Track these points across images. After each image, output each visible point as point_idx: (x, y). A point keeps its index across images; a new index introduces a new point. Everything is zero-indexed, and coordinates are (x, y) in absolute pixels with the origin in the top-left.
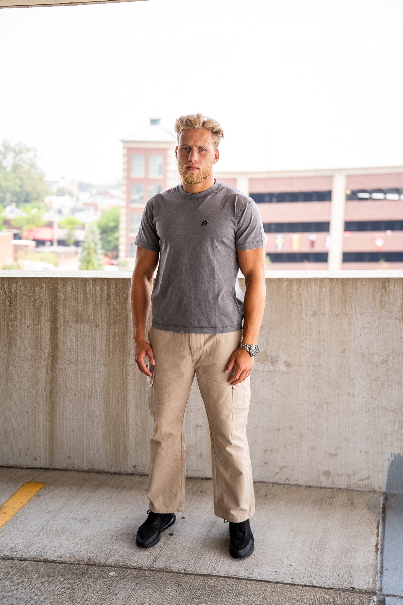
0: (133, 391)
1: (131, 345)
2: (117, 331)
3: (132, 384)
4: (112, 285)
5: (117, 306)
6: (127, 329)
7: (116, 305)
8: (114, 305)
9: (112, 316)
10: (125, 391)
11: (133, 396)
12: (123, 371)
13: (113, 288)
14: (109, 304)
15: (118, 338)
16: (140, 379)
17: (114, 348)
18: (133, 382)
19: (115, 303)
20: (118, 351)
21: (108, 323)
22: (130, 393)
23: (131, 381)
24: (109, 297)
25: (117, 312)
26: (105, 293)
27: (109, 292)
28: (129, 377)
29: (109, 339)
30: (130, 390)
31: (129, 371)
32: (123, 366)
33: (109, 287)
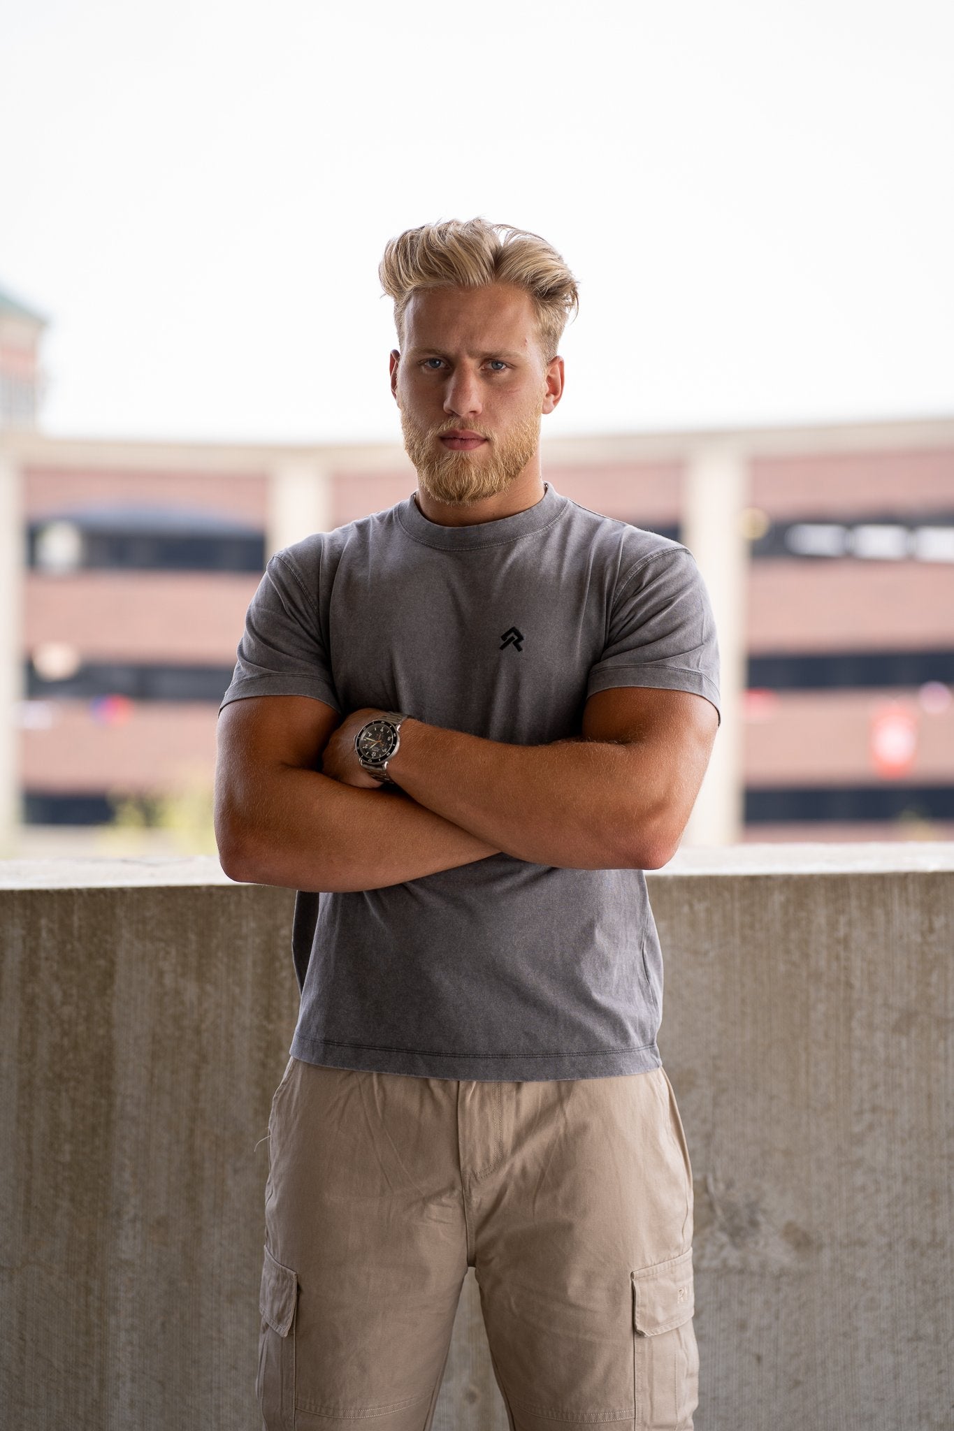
0: (133, 1380)
1: (127, 1175)
2: (65, 1116)
3: (129, 1349)
4: (43, 922)
5: (67, 1011)
6: (111, 1105)
7: (64, 1003)
8: (51, 1005)
9: (44, 1053)
10: (95, 1383)
11: (132, 1404)
12: (89, 1291)
13: (51, 931)
14: (30, 1002)
15: (67, 1147)
16: (163, 1324)
17: (52, 1191)
18: (131, 1343)
19: (59, 997)
20: (65, 1204)
21: (27, 1086)
22: (116, 1395)
23: (123, 1337)
24: (30, 970)
25: (65, 1034)
26: (14, 957)
27: (34, 951)
28: (112, 1321)
29: (30, 1152)
30: (118, 1376)
31: (116, 1290)
32: (88, 1272)
33: (32, 929)
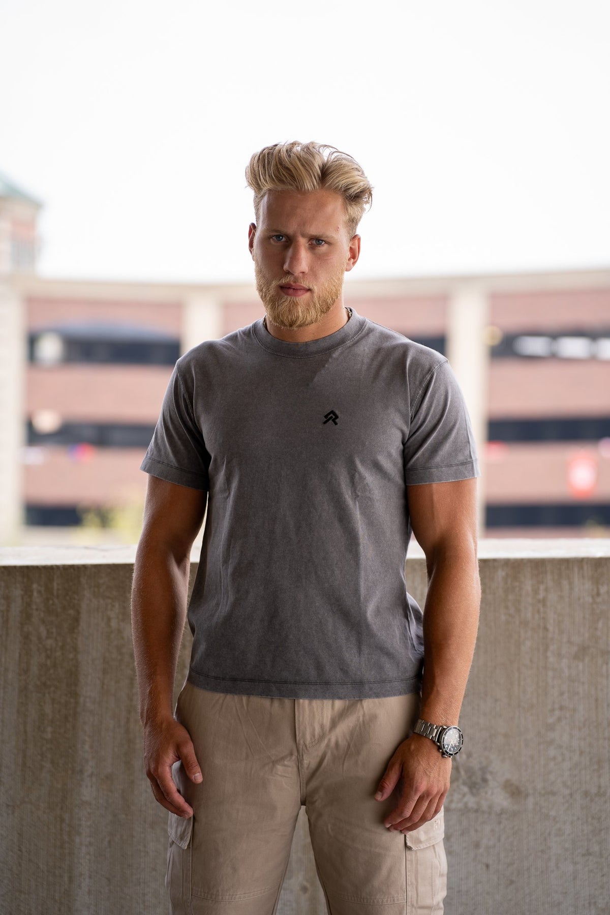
0: (90, 877)
1: (87, 747)
2: (48, 709)
3: (88, 857)
4: (35, 586)
5: (50, 642)
6: (77, 703)
7: (47, 638)
8: (40, 639)
9: (35, 670)
10: (66, 879)
11: (89, 892)
12: (62, 820)
13: (39, 592)
14: (26, 637)
15: (49, 729)
16: (109, 842)
17: (39, 757)
18: (89, 854)
19: (44, 633)
20: (48, 765)
21: (24, 690)
22: (80, 887)
23: (84, 850)
24: (27, 616)
25: (48, 657)
26: (16, 608)
27: (29, 605)
28: (77, 840)
29: (25, 732)
30: (81, 875)
31: (80, 819)
32: (62, 809)
33: (28, 591)
